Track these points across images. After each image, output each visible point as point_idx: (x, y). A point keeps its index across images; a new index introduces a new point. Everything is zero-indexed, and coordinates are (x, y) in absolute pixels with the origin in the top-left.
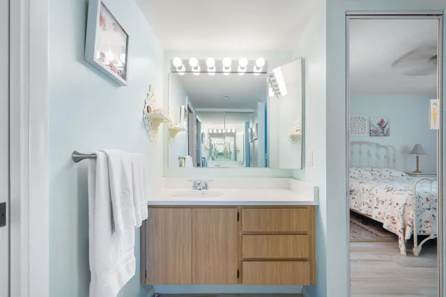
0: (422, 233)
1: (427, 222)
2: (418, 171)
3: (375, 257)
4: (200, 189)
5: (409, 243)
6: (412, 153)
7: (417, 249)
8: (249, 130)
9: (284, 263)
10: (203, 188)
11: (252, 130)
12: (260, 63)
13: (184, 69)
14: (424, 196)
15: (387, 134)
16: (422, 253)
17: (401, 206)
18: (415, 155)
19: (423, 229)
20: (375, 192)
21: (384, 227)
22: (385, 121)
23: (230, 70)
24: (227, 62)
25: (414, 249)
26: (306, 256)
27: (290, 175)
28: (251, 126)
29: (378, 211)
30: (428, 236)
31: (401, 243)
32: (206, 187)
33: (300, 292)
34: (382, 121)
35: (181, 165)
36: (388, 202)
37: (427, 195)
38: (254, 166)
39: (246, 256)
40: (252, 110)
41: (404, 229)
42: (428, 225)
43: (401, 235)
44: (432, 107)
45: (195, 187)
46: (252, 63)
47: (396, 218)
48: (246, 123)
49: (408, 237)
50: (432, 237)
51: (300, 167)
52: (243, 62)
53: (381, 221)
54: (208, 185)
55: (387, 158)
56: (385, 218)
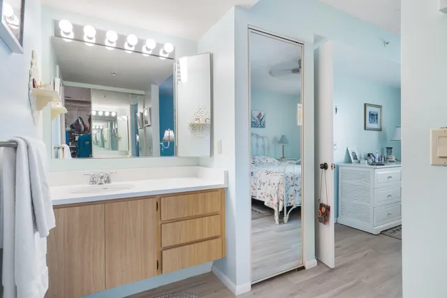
0: (289, 205)
1: (291, 196)
2: (283, 157)
3: (260, 230)
4: (101, 184)
5: (281, 214)
6: (280, 142)
7: (286, 217)
8: (139, 115)
9: (200, 243)
10: (106, 182)
11: (142, 114)
12: (169, 48)
13: (72, 36)
14: (290, 176)
15: (263, 126)
16: (289, 220)
17: (276, 185)
18: (281, 145)
19: (289, 201)
20: (258, 176)
21: (266, 204)
22: (262, 115)
23: (133, 49)
24: (132, 40)
25: (285, 218)
26: (219, 234)
27: (197, 163)
28: (140, 110)
29: (261, 191)
30: (292, 207)
31: (276, 214)
32: (108, 181)
33: (210, 270)
34: (260, 114)
35: (57, 156)
36: (268, 183)
37: (292, 175)
38: (146, 155)
39: (165, 244)
40: (143, 93)
41: (278, 204)
42: (292, 198)
43: (276, 209)
44: (299, 109)
45: (93, 182)
46: (159, 46)
47: (273, 196)
48: (131, 106)
49: (280, 210)
50: (294, 207)
51: (209, 155)
52: (151, 44)
53: (262, 200)
54: (111, 178)
55: (263, 147)
56: (266, 196)
